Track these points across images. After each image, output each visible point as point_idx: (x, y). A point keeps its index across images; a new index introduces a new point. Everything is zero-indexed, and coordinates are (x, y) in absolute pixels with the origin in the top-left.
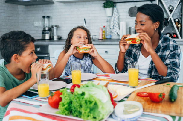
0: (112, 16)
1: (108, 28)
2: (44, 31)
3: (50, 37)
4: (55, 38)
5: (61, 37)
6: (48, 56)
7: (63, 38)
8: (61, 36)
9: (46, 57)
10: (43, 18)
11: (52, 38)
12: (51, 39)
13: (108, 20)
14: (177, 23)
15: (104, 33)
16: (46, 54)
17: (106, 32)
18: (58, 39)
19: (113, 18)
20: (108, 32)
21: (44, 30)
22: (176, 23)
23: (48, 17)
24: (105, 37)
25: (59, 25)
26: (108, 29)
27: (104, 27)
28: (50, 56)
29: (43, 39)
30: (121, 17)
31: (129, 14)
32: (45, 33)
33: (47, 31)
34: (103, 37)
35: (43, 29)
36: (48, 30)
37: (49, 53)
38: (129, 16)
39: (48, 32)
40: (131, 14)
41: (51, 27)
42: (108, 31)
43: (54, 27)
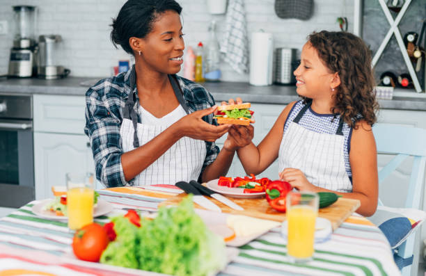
0: (224, 14)
1: (212, 49)
2: (14, 52)
3: (34, 70)
4: (50, 72)
5: (67, 71)
6: (28, 129)
7: (71, 74)
8: (67, 68)
9: (21, 130)
10: (14, 13)
11: (39, 72)
12: (37, 75)
13: (213, 27)
14: (413, 45)
15: (199, 65)
16: (22, 123)
17: (206, 61)
18: (58, 75)
19: (229, 19)
20: (210, 62)
21: (17, 48)
22: (409, 44)
23: (30, 9)
24: (201, 74)
25: (63, 34)
26: (210, 53)
27: (200, 45)
28: (36, 128)
29: (12, 74)
30: (251, 18)
31: (276, 10)
32: (17, 57)
33: (24, 52)
34: (194, 76)
35: (11, 45)
36: (27, 49)
37: (32, 120)
38: (276, 16)
39: (28, 55)
40: (283, 10)
41: (37, 40)
42: (213, 58)
43: (48, 41)
